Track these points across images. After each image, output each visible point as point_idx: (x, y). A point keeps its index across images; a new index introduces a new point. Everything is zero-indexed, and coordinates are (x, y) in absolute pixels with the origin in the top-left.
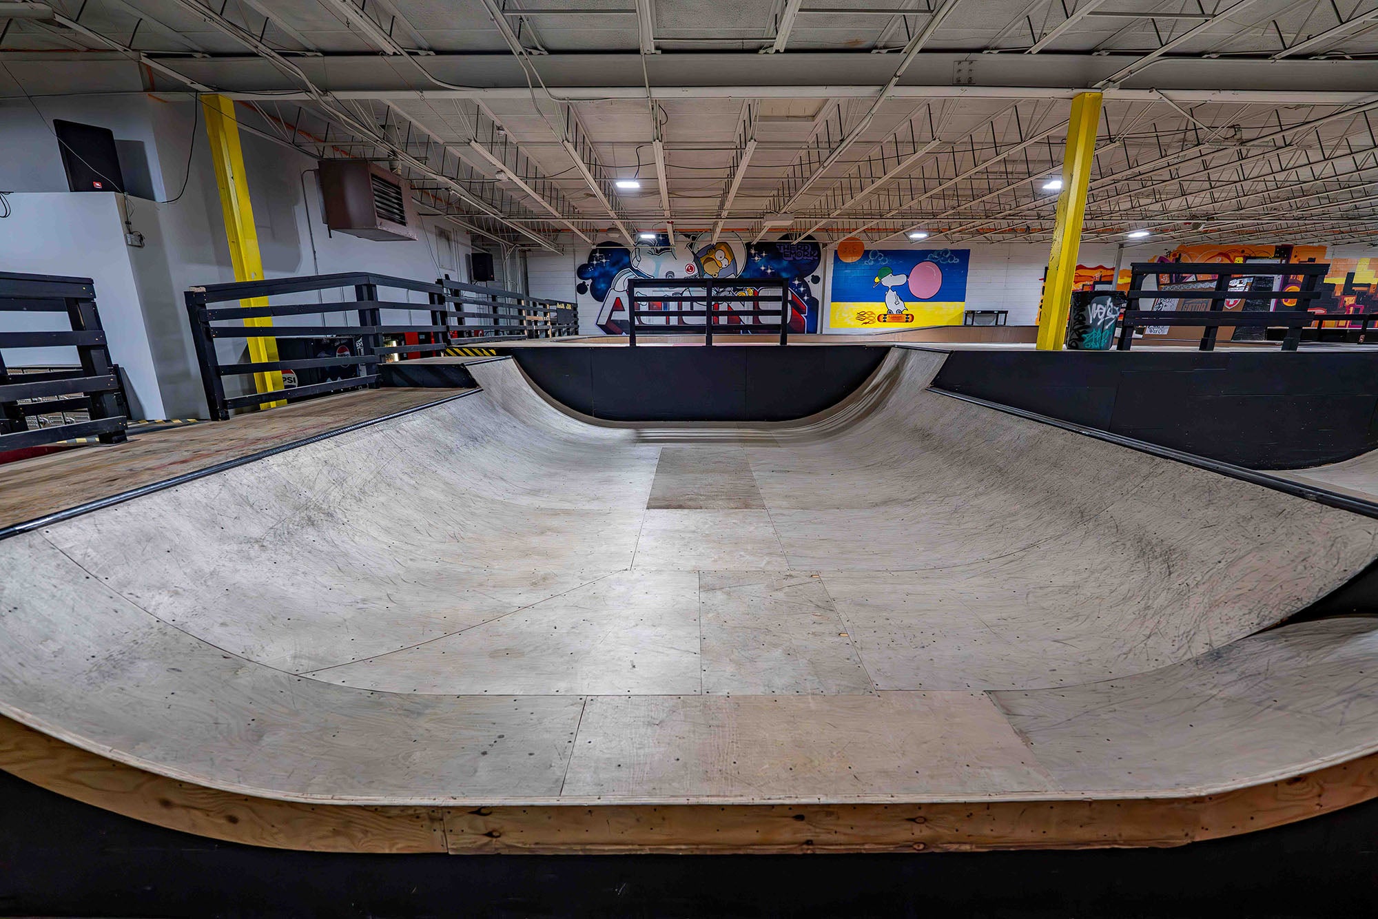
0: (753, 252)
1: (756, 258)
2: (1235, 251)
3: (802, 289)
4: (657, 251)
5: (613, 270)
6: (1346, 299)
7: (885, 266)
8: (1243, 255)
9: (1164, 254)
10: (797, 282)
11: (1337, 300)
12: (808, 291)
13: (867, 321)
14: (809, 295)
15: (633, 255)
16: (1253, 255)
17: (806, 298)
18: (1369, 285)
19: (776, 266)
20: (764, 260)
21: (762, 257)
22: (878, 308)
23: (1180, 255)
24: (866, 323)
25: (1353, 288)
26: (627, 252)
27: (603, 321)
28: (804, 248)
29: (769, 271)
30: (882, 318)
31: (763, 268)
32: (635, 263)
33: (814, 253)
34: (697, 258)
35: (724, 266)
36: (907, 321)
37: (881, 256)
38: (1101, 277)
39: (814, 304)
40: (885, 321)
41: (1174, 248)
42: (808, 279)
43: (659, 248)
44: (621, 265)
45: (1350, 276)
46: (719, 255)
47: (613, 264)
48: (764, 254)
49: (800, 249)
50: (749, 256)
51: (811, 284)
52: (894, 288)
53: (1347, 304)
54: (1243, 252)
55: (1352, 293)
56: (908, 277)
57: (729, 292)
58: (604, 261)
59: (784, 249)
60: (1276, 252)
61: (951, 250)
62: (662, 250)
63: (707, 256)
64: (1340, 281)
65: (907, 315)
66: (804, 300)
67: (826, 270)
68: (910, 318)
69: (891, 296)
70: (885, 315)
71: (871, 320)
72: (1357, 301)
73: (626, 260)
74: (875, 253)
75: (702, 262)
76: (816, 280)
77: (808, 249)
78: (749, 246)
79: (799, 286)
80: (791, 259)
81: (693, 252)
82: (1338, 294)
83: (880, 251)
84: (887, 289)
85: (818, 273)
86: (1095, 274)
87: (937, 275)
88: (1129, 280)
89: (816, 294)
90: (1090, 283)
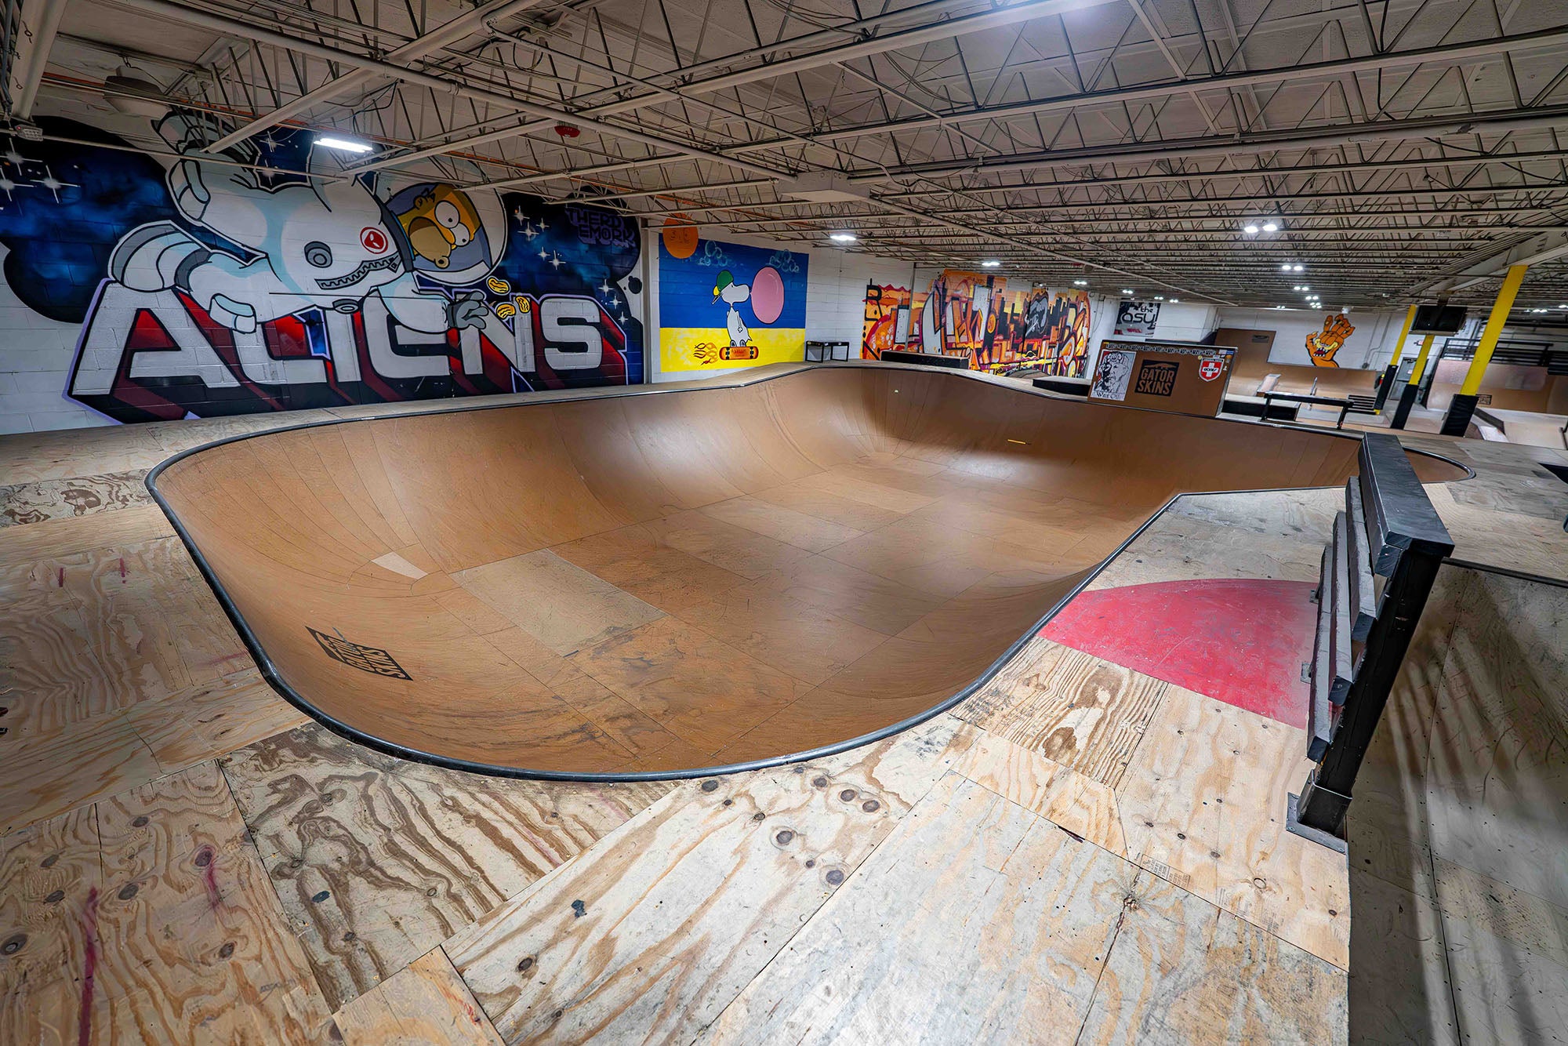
0: (520, 216)
1: (528, 232)
3: (615, 302)
4: (264, 180)
5: (102, 221)
6: (1011, 326)
7: (726, 269)
9: (937, 278)
10: (606, 289)
12: (625, 307)
13: (707, 358)
14: (628, 314)
15: (177, 183)
17: (623, 319)
18: (1019, 315)
19: (567, 253)
20: (543, 237)
21: (539, 230)
22: (717, 337)
23: (945, 280)
24: (706, 362)
25: (1014, 317)
26: (156, 172)
27: (98, 379)
28: (613, 222)
29: (556, 262)
30: (725, 354)
31: (543, 255)
32: (189, 206)
33: (630, 235)
34: (388, 216)
35: (459, 242)
36: (751, 357)
37: (718, 252)
39: (637, 333)
40: (728, 358)
42: (624, 283)
43: (269, 172)
44: (131, 206)
46: (444, 213)
47: (104, 200)
48: (542, 226)
49: (606, 222)
50: (513, 226)
51: (628, 293)
52: (738, 306)
56: (750, 288)
57: (479, 301)
58: (52, 184)
59: (579, 219)
61: (792, 253)
62: (278, 179)
63: (415, 213)
65: (752, 348)
66: (619, 323)
67: (650, 269)
68: (754, 353)
69: (733, 317)
70: (728, 348)
71: (713, 357)
73: (151, 191)
74: (713, 245)
75: (405, 226)
76: (636, 286)
77: (619, 226)
78: (511, 201)
79: (611, 295)
80: (594, 242)
81: (376, 198)
83: (719, 244)
84: (726, 307)
85: (637, 273)
86: (898, 296)
87: (779, 289)
88: (921, 305)
89: (637, 312)
90: (895, 307)
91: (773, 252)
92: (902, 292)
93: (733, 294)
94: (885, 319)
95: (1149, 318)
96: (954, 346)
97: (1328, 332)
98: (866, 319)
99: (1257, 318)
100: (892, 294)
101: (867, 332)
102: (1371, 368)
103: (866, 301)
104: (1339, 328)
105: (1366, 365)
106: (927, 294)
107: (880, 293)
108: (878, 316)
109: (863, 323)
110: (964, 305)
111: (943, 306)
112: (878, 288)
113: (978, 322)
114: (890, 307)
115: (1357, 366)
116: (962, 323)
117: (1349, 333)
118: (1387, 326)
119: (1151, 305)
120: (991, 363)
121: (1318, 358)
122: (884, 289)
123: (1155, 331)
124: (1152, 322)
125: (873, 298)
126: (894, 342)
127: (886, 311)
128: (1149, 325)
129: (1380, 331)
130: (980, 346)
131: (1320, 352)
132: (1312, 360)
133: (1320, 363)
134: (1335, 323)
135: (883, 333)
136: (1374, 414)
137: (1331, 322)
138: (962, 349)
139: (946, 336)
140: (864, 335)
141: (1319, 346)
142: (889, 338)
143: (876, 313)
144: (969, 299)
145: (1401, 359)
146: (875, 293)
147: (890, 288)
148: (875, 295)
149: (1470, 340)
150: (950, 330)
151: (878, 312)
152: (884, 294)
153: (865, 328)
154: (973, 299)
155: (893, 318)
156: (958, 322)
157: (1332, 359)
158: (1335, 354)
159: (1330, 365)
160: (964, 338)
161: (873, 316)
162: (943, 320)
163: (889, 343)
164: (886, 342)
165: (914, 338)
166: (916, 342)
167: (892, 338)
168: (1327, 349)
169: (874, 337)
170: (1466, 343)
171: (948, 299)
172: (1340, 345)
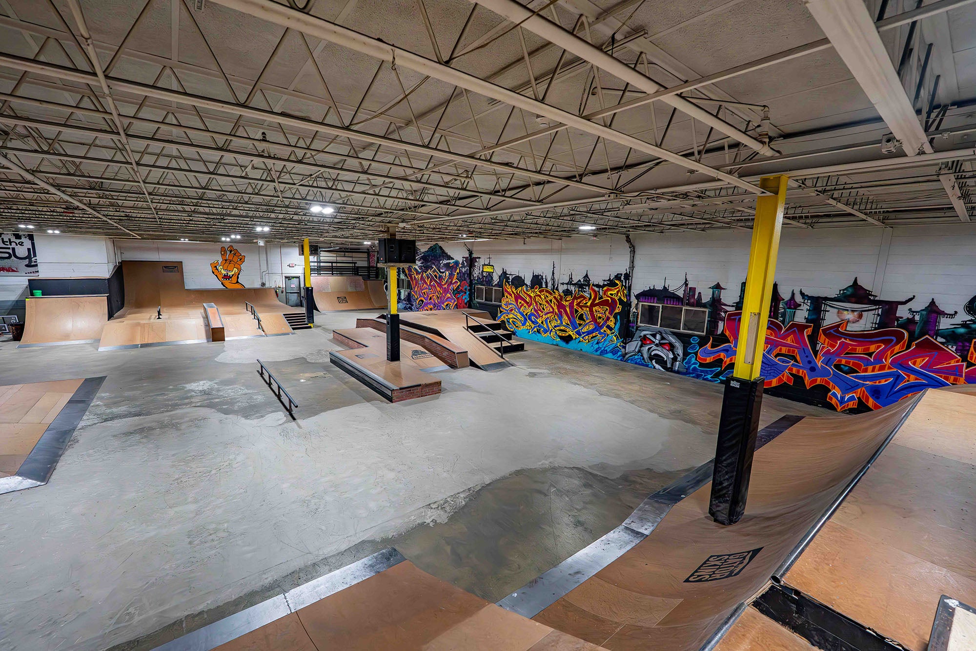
95: (22, 251)
97: (226, 260)
99: (158, 249)
102: (267, 286)
104: (232, 256)
105: (263, 284)
115: (257, 285)
117: (242, 260)
118: (266, 253)
119: (18, 237)
121: (226, 282)
123: (40, 268)
124: (29, 257)
128: (26, 262)
129: (263, 257)
131: (226, 277)
132: (222, 284)
133: (230, 285)
134: (228, 252)
136: (310, 327)
137: (225, 251)
141: (224, 272)
145: (284, 278)
149: (317, 262)
157: (237, 282)
158: (238, 278)
159: (237, 286)
168: (230, 274)
170: (316, 264)
172: (240, 270)
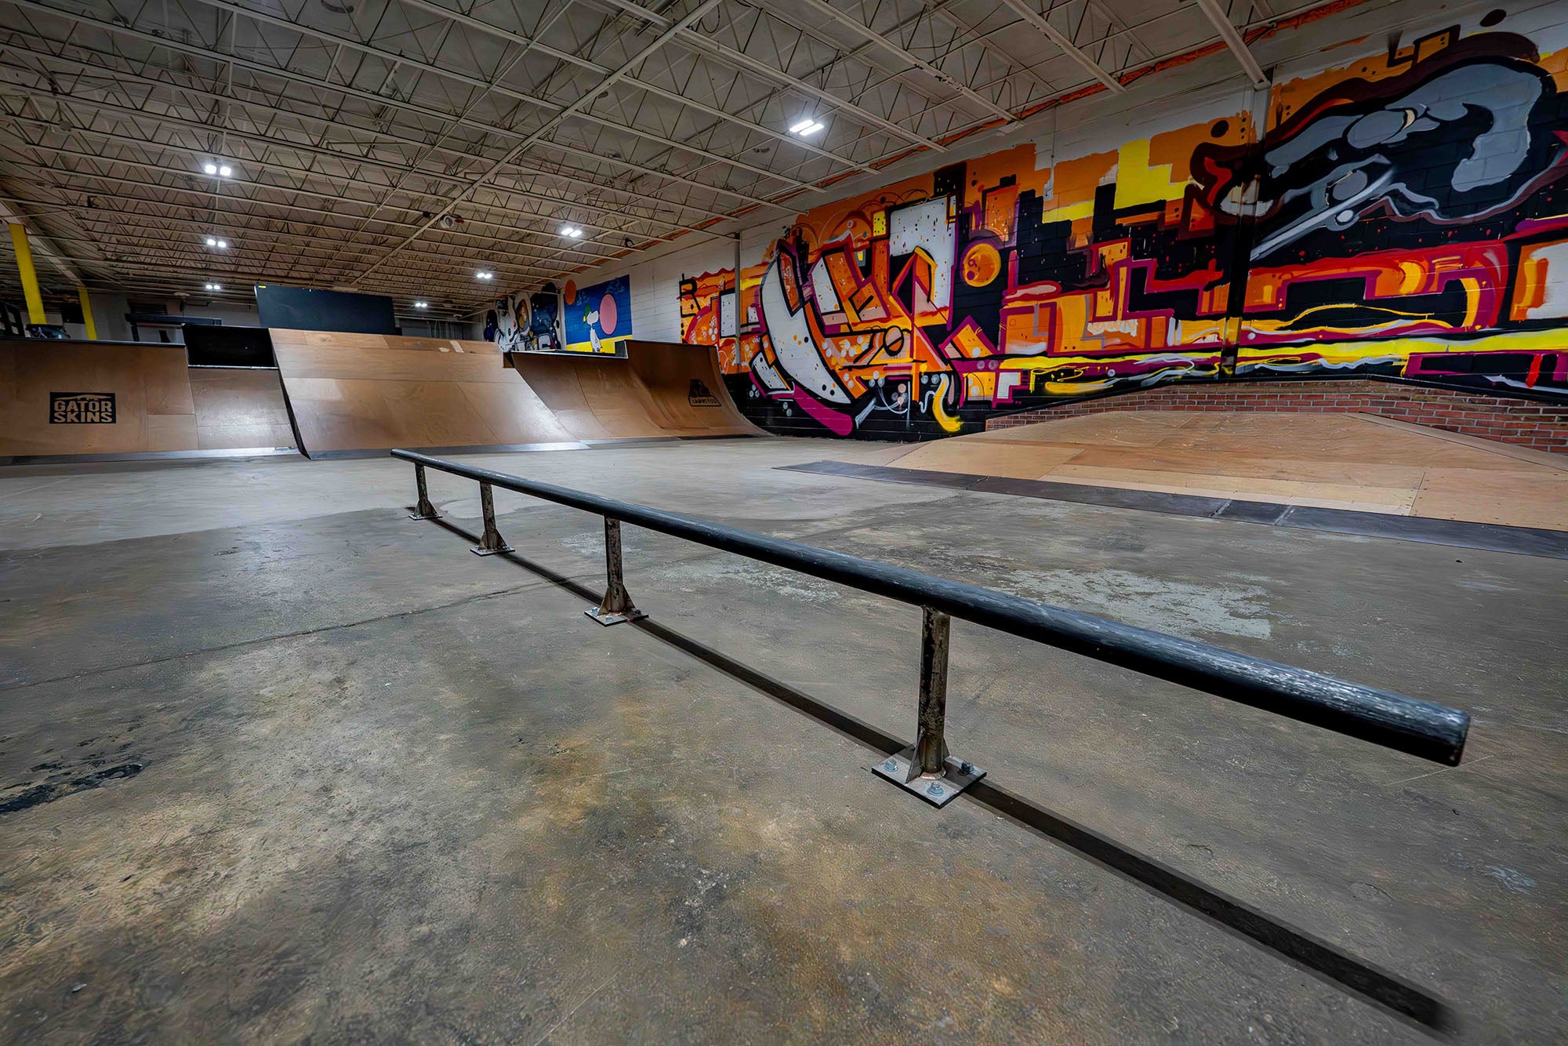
2: (870, 203)
3: (554, 334)
6: (1104, 250)
7: (587, 304)
8: (884, 205)
9: (782, 234)
10: (551, 328)
11: (1080, 259)
12: (556, 336)
16: (900, 202)
17: (556, 342)
18: (1160, 205)
23: (801, 231)
25: (1118, 221)
31: (538, 318)
37: (585, 295)
38: (725, 284)
41: (792, 221)
42: (555, 324)
45: (1105, 195)
51: (556, 328)
52: (594, 326)
53: (1108, 261)
54: (883, 200)
55: (1116, 235)
56: (599, 312)
60: (937, 185)
61: (617, 279)
64: (1080, 211)
67: (562, 315)
69: (593, 332)
72: (1135, 251)
74: (581, 292)
76: (558, 324)
79: (552, 331)
80: (548, 307)
82: (1081, 241)
83: (584, 290)
84: (590, 327)
85: (558, 319)
86: (720, 281)
87: (613, 306)
88: (758, 281)
89: (559, 340)
90: (717, 294)
91: (607, 284)
92: (723, 274)
93: (592, 318)
94: (704, 311)
96: (844, 329)
98: (683, 316)
100: (709, 282)
101: (686, 329)
103: (680, 298)
106: (764, 264)
107: (695, 286)
108: (696, 310)
109: (679, 320)
110: (861, 256)
111: (804, 274)
112: (693, 281)
113: (920, 272)
114: (709, 297)
116: (860, 285)
120: (1002, 357)
122: (699, 279)
125: (687, 292)
126: (719, 336)
127: (704, 302)
130: (939, 320)
135: (704, 328)
138: (873, 332)
139: (818, 316)
140: (683, 333)
142: (713, 333)
143: (692, 307)
144: (874, 240)
146: (689, 287)
147: (706, 275)
148: (690, 289)
150: (827, 301)
151: (695, 305)
152: (699, 284)
153: (682, 326)
154: (887, 236)
155: (714, 308)
156: (847, 286)
160: (874, 312)
161: (691, 312)
162: (806, 292)
163: (714, 338)
164: (709, 337)
165: (750, 328)
166: (754, 332)
167: (716, 332)
169: (694, 334)
171: (811, 259)
